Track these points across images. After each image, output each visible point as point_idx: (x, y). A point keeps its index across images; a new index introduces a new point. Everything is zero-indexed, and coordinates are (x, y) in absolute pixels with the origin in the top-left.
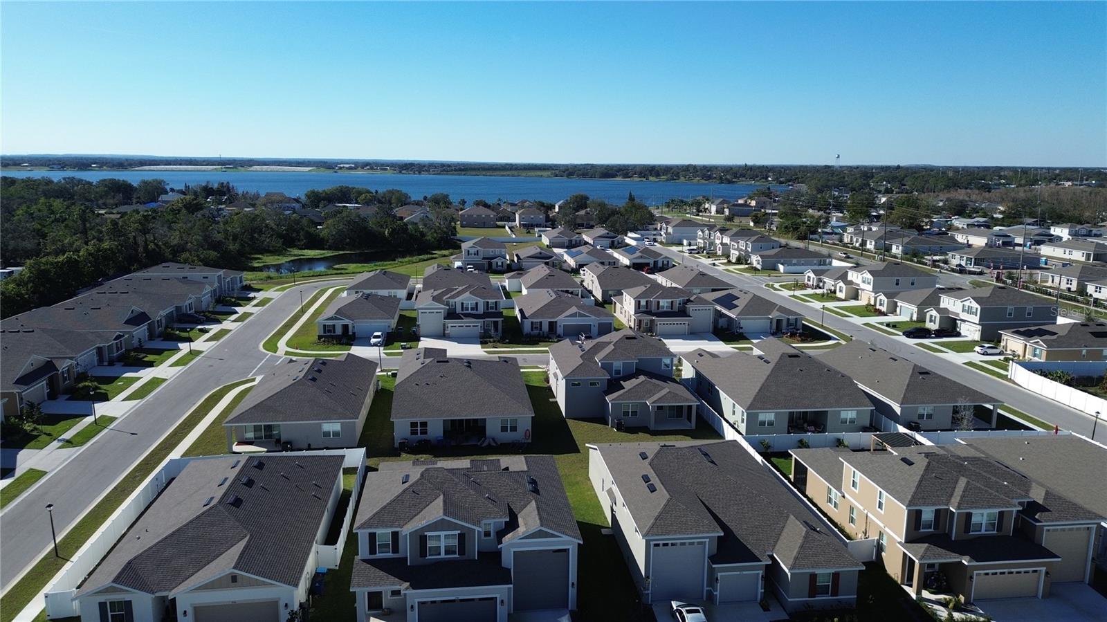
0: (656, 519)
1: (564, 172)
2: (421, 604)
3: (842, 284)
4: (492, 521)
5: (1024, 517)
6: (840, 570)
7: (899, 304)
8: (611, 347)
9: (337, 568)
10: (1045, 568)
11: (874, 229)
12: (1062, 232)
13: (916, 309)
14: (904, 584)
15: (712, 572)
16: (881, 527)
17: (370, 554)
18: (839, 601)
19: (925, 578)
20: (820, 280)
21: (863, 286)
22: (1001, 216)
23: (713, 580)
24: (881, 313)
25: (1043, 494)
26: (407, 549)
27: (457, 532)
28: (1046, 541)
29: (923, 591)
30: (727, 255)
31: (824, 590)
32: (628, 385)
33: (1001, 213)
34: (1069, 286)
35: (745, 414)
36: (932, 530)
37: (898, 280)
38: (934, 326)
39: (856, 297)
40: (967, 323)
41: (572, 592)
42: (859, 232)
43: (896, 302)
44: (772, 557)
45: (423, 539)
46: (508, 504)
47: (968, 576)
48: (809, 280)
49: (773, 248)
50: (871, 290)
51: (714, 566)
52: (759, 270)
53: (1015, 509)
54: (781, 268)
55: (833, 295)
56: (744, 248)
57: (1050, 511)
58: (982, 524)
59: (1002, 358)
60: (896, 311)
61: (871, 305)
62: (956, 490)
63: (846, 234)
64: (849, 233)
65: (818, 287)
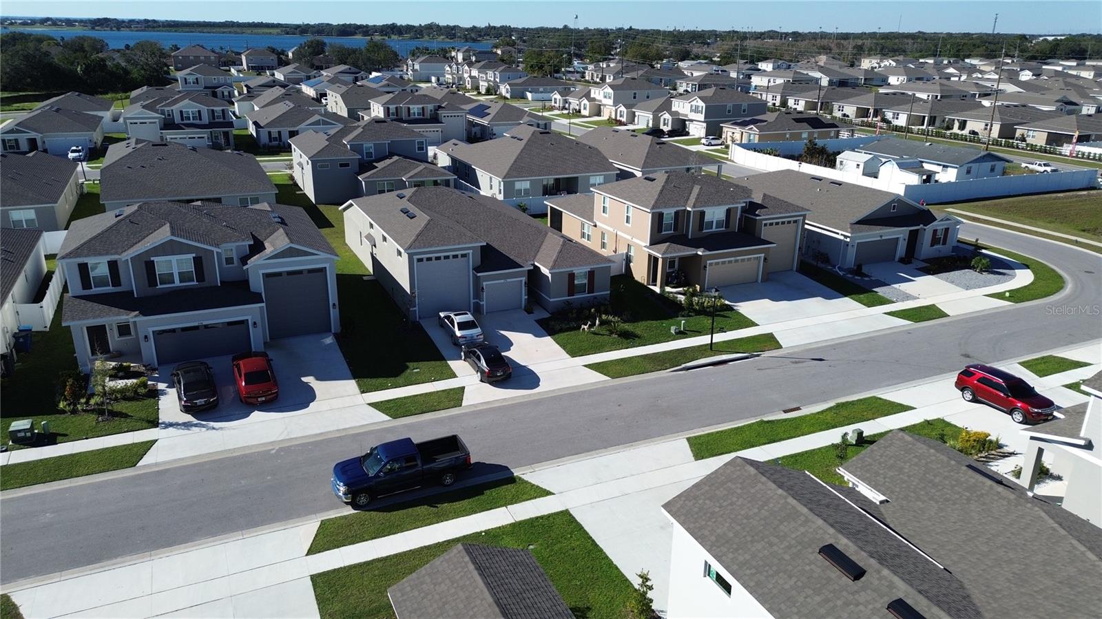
0: (418, 236)
1: (296, 29)
2: (157, 334)
3: (585, 101)
4: (233, 246)
5: (747, 215)
6: (595, 266)
7: (637, 114)
8: (360, 130)
9: (48, 329)
10: (763, 255)
11: (612, 65)
12: (766, 66)
13: (651, 116)
14: (649, 285)
15: (477, 280)
16: (628, 240)
17: (84, 289)
18: (595, 297)
19: (667, 276)
20: (566, 101)
21: (605, 101)
22: (719, 59)
23: (478, 290)
24: (621, 123)
25: (762, 196)
26: (131, 281)
27: (191, 256)
28: (765, 233)
29: (666, 288)
30: (477, 88)
31: (581, 289)
32: (380, 165)
33: (719, 57)
34: (774, 101)
35: (502, 183)
36: (672, 232)
37: (635, 94)
38: (666, 129)
39: (599, 114)
40: (694, 122)
41: (334, 314)
42: (597, 69)
43: (634, 112)
44: (534, 265)
45: (150, 266)
46: (251, 233)
47: (703, 265)
48: (555, 103)
49: (520, 78)
50: (612, 104)
51: (479, 275)
52: (508, 99)
53: (740, 206)
54: (529, 95)
55: (578, 114)
56: (492, 79)
57: (767, 208)
58: (713, 221)
59: (723, 147)
60: (634, 121)
61: (613, 119)
62: (691, 195)
63: (587, 72)
64: (590, 70)
65: (564, 108)
